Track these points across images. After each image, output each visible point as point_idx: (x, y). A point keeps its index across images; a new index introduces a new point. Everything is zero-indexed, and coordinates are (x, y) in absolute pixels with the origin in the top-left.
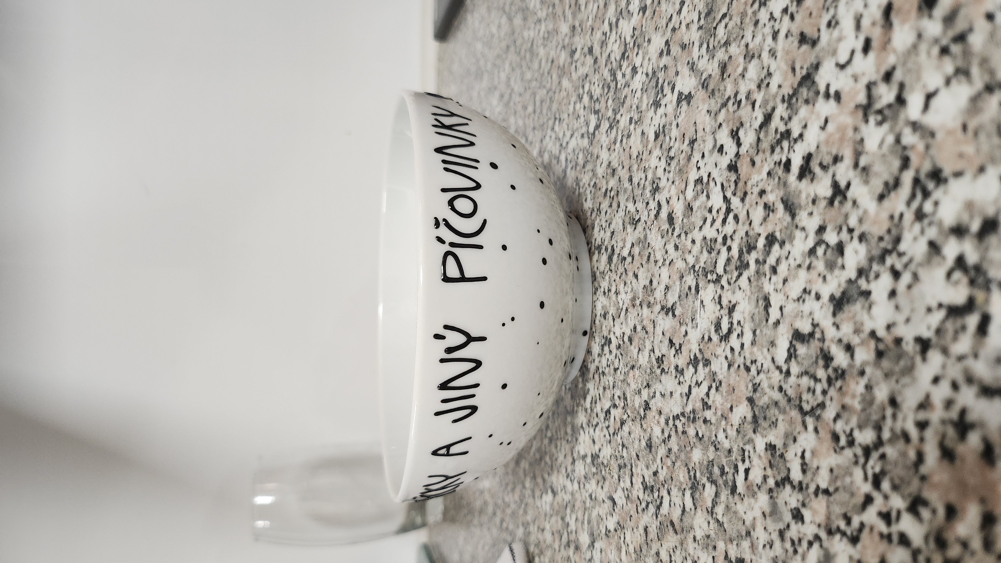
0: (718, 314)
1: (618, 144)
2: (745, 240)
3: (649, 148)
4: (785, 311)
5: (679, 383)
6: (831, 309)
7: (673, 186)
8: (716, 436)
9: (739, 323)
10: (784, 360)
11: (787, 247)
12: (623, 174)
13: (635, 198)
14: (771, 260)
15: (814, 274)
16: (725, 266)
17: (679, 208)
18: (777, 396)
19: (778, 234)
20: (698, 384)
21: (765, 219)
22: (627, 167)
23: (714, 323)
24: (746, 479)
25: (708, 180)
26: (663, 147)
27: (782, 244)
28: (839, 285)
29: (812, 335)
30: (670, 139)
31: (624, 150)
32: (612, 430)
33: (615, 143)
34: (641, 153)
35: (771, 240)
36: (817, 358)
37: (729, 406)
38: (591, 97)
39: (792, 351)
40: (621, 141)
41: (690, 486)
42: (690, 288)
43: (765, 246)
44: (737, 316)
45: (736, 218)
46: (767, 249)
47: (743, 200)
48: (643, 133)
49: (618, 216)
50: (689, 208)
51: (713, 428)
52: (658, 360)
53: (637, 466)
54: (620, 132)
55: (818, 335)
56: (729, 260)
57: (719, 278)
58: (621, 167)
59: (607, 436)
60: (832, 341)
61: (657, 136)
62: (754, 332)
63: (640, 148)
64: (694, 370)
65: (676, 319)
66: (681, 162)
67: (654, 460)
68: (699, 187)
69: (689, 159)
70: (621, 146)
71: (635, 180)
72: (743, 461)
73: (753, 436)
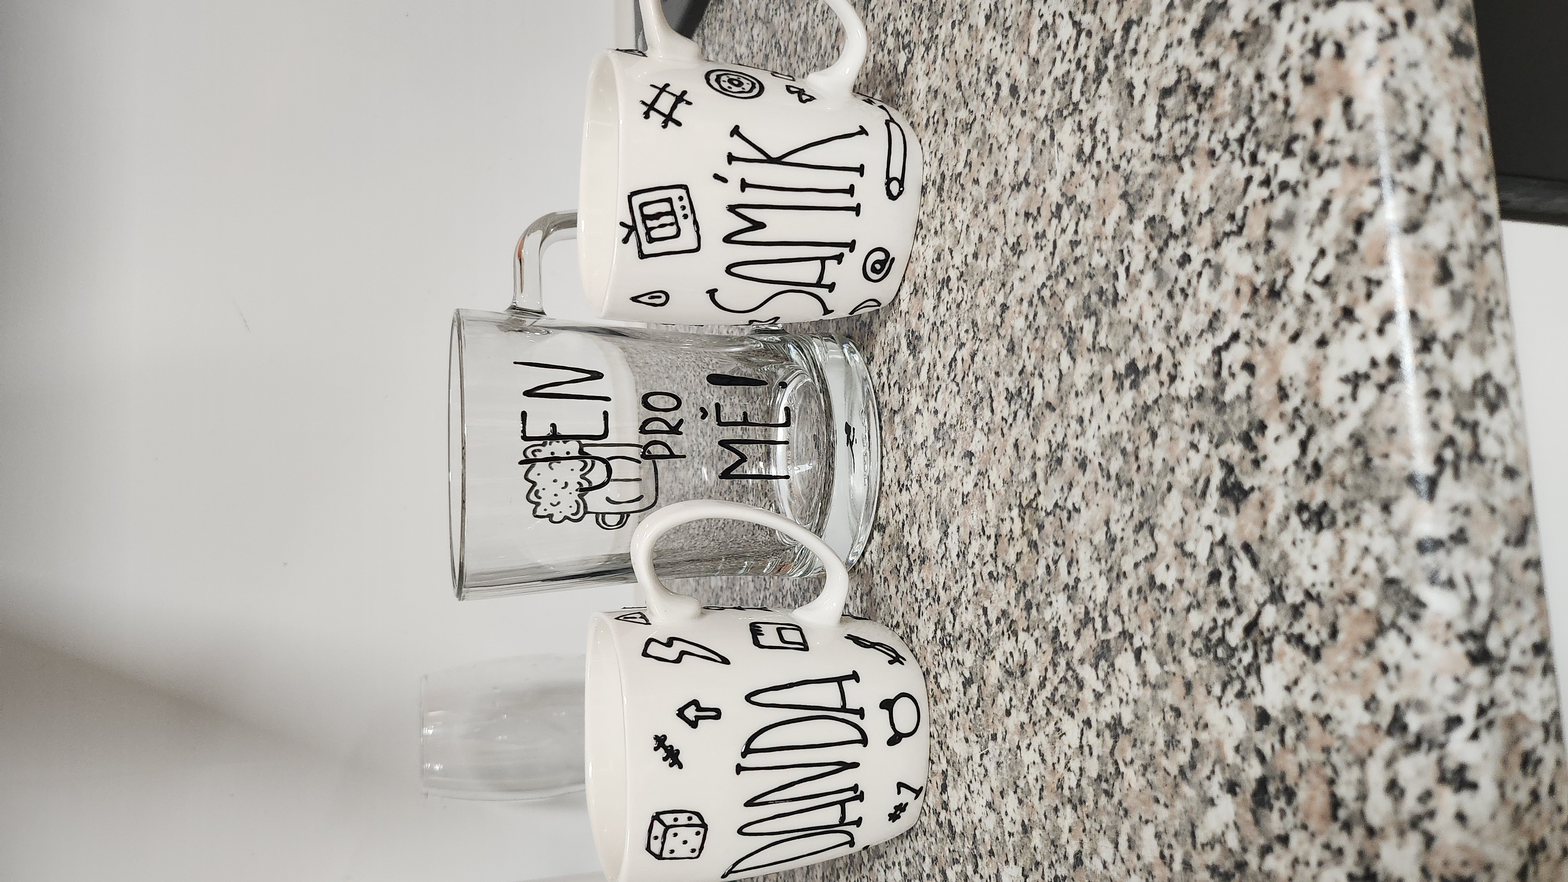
0: (1079, 141)
1: (939, 60)
2: (1101, 48)
3: (979, 37)
4: (1149, 82)
5: (1042, 249)
6: (1194, 42)
7: (1014, 54)
8: (1090, 265)
9: (1103, 131)
10: (1153, 127)
11: (1145, 21)
12: (949, 87)
13: (968, 100)
14: (1131, 44)
15: (1174, 24)
16: (1082, 87)
17: (1021, 73)
18: (1152, 166)
19: (1135, 17)
20: (1063, 231)
21: (1119, 13)
22: (952, 76)
23: (1075, 155)
24: (1127, 276)
25: (1054, 20)
26: (998, 23)
27: (1139, 22)
28: (1198, 16)
29: (1178, 81)
30: (1005, 10)
31: (948, 61)
32: (959, 379)
33: (934, 62)
34: (969, 50)
35: (1127, 28)
36: (1186, 98)
37: (1101, 221)
38: (898, 34)
39: (1161, 112)
40: (943, 54)
41: (1065, 343)
42: (1044, 142)
43: (1122, 37)
44: (1098, 129)
45: (1089, 34)
46: (1125, 38)
47: (1094, 12)
48: (970, 27)
49: (945, 137)
50: (1036, 61)
51: (1086, 260)
52: (1013, 249)
53: (996, 386)
54: (940, 47)
55: (1184, 75)
56: (1085, 80)
57: (1076, 105)
58: (945, 81)
59: (955, 389)
60: (1198, 71)
61: (988, 18)
62: (1120, 127)
63: (967, 44)
64: (1057, 221)
65: (1030, 187)
66: (1020, 24)
67: (1019, 357)
68: (1044, 34)
69: (1030, 14)
70: (943, 60)
71: (965, 83)
72: (1122, 261)
73: (1130, 227)
